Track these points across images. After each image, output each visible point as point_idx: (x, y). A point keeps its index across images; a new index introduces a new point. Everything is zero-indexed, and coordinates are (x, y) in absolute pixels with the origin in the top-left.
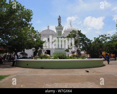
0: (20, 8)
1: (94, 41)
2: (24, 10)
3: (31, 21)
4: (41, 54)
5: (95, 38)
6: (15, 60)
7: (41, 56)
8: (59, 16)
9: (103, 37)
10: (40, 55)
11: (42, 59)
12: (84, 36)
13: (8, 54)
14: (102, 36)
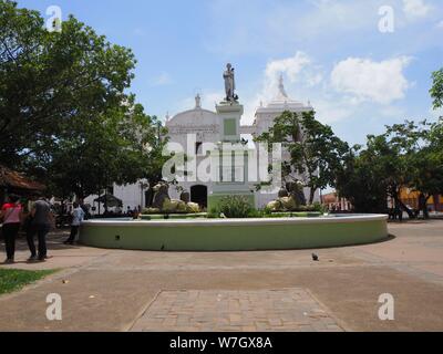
0: (91, 42)
1: (365, 148)
2: (105, 48)
3: (128, 86)
4: (166, 199)
5: (369, 137)
6: (76, 222)
7: (164, 209)
8: (229, 66)
9: (403, 132)
10: (161, 206)
11: (166, 218)
12: (327, 131)
13: (52, 201)
14: (398, 128)
